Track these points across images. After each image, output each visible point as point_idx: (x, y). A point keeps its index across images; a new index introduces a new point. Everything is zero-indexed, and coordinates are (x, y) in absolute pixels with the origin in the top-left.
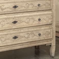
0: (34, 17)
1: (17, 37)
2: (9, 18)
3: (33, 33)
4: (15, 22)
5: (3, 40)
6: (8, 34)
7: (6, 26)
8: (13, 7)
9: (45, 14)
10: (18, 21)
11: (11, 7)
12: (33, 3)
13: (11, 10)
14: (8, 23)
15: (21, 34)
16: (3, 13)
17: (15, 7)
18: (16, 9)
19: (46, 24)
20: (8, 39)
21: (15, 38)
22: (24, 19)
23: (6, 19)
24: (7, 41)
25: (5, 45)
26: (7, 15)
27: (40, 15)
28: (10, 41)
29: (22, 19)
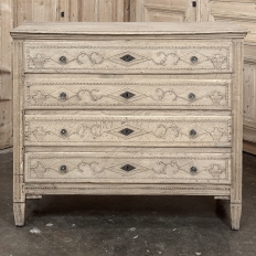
0: (178, 124)
1: (132, 168)
2: (111, 121)
4: (127, 132)
5: (98, 168)
8: (123, 95)
9: (209, 121)
10: (136, 131)
11: (116, 95)
13: (116, 103)
15: (144, 162)
17: (127, 95)
18: (130, 100)
19: (213, 145)
21: (128, 168)
22: (153, 127)
23: (104, 121)
24: (108, 173)
25: (103, 181)
26: (107, 112)
27: (195, 121)
29: (145, 126)
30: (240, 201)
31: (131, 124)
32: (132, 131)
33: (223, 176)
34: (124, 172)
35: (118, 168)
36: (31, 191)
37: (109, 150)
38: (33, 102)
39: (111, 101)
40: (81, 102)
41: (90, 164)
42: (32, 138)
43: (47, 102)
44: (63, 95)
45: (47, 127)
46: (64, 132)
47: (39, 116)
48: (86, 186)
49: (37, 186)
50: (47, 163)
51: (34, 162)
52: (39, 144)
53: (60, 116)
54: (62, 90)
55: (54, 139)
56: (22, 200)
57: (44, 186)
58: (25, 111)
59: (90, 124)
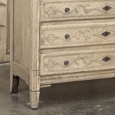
1: (109, 59)
2: (97, 27)
4: (106, 34)
6: (95, 53)
7: (93, 40)
8: (104, 8)
10: (112, 33)
11: (101, 8)
13: (100, 14)
14: (94, 35)
16: (88, 18)
17: (107, 8)
18: (109, 11)
20: (96, 61)
21: (107, 59)
23: (92, 27)
24: (94, 64)
25: (91, 69)
26: (93, 21)
28: (98, 64)
31: (108, 28)
32: (109, 33)
34: (104, 62)
35: (101, 59)
36: (44, 82)
37: (95, 47)
38: (47, 16)
39: (96, 13)
40: (78, 14)
41: (83, 59)
42: (46, 42)
43: (56, 16)
44: (67, 10)
45: (56, 34)
46: (67, 37)
47: (50, 26)
48: (80, 74)
49: (48, 77)
50: (55, 60)
52: (51, 47)
53: (64, 25)
54: (66, 6)
55: (61, 42)
56: (38, 89)
57: (53, 77)
58: (41, 23)
59: (84, 30)
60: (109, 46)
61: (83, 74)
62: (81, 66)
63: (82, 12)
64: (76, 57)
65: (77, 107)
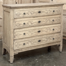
0: (50, 28)
2: (36, 29)
3: (50, 38)
4: (39, 32)
6: (35, 39)
7: (34, 34)
9: (56, 26)
11: (37, 22)
12: (50, 19)
14: (35, 32)
15: (43, 39)
16: (32, 26)
17: (39, 22)
18: (40, 23)
19: (57, 32)
21: (39, 41)
22: (45, 29)
23: (34, 29)
25: (34, 46)
26: (34, 27)
27: (54, 27)
28: (36, 43)
29: (43, 29)
30: (62, 45)
31: (40, 29)
32: (40, 31)
33: (59, 39)
34: (38, 42)
35: (37, 41)
36: (15, 52)
37: (35, 37)
38: (16, 26)
39: (36, 24)
40: (29, 25)
41: (30, 42)
42: (16, 37)
43: (20, 26)
44: (24, 24)
45: (20, 33)
46: (24, 34)
47: (18, 30)
49: (17, 50)
51: (16, 44)
52: (18, 38)
53: (23, 30)
54: (24, 22)
55: (22, 36)
56: (13, 55)
57: (19, 50)
58: (14, 29)
59: (31, 31)
60: (40, 36)
61: (31, 48)
62: (30, 45)
63: (30, 24)
64: (28, 41)
65: (28, 61)
